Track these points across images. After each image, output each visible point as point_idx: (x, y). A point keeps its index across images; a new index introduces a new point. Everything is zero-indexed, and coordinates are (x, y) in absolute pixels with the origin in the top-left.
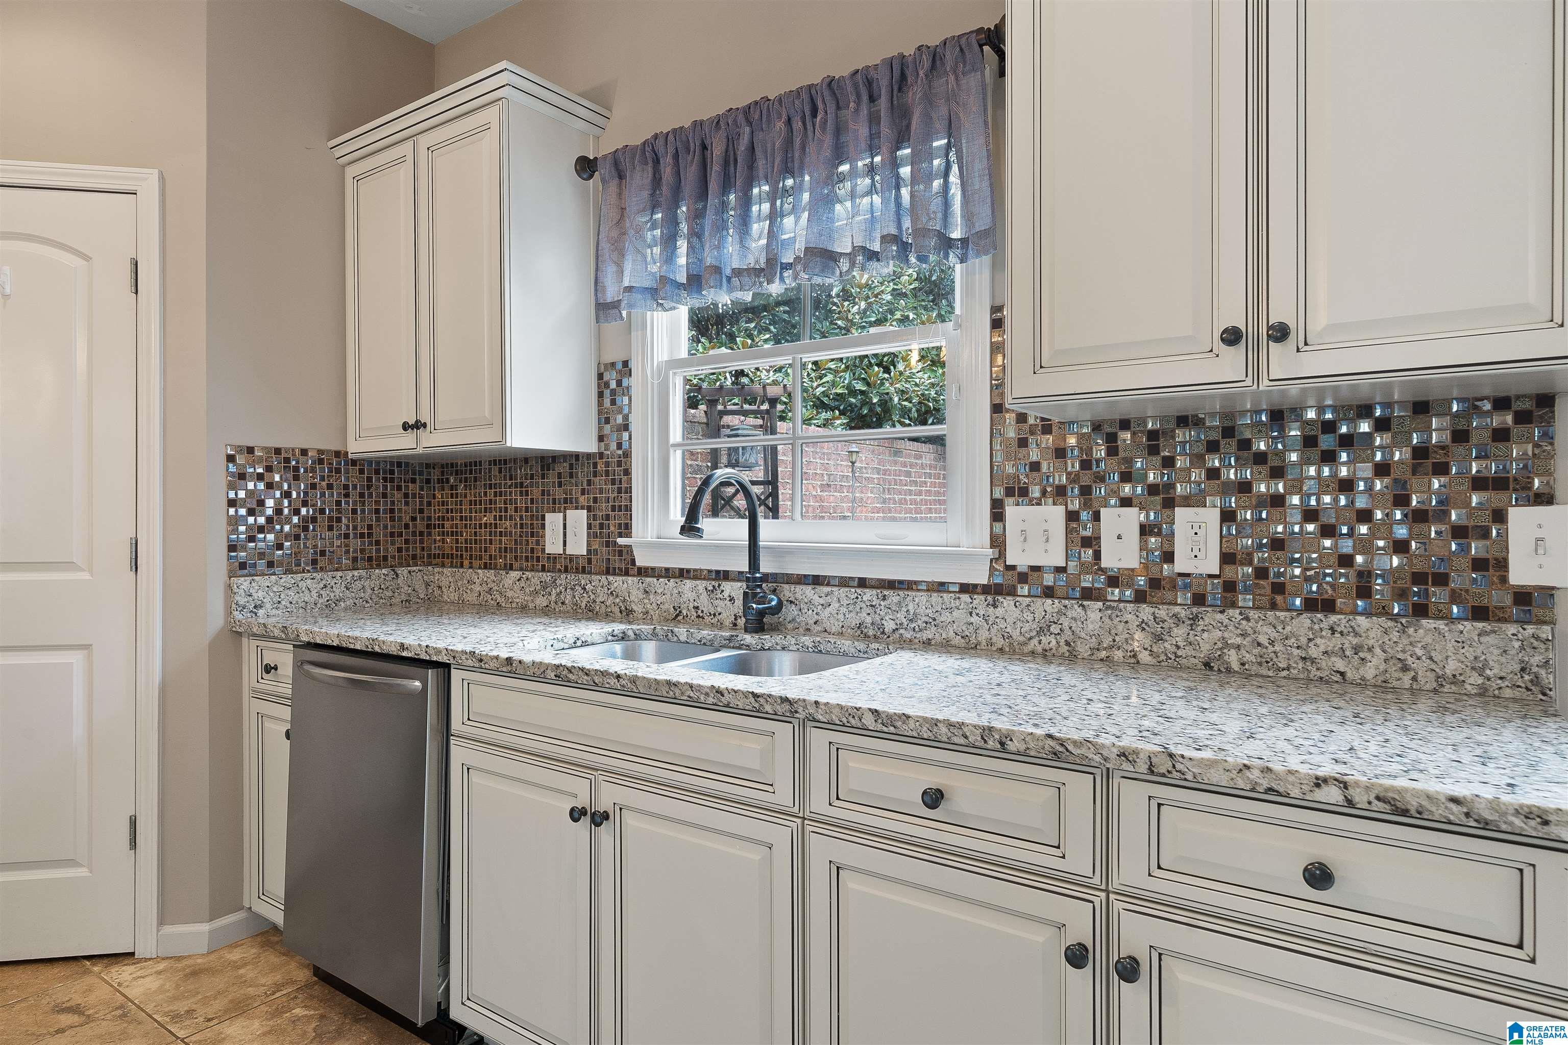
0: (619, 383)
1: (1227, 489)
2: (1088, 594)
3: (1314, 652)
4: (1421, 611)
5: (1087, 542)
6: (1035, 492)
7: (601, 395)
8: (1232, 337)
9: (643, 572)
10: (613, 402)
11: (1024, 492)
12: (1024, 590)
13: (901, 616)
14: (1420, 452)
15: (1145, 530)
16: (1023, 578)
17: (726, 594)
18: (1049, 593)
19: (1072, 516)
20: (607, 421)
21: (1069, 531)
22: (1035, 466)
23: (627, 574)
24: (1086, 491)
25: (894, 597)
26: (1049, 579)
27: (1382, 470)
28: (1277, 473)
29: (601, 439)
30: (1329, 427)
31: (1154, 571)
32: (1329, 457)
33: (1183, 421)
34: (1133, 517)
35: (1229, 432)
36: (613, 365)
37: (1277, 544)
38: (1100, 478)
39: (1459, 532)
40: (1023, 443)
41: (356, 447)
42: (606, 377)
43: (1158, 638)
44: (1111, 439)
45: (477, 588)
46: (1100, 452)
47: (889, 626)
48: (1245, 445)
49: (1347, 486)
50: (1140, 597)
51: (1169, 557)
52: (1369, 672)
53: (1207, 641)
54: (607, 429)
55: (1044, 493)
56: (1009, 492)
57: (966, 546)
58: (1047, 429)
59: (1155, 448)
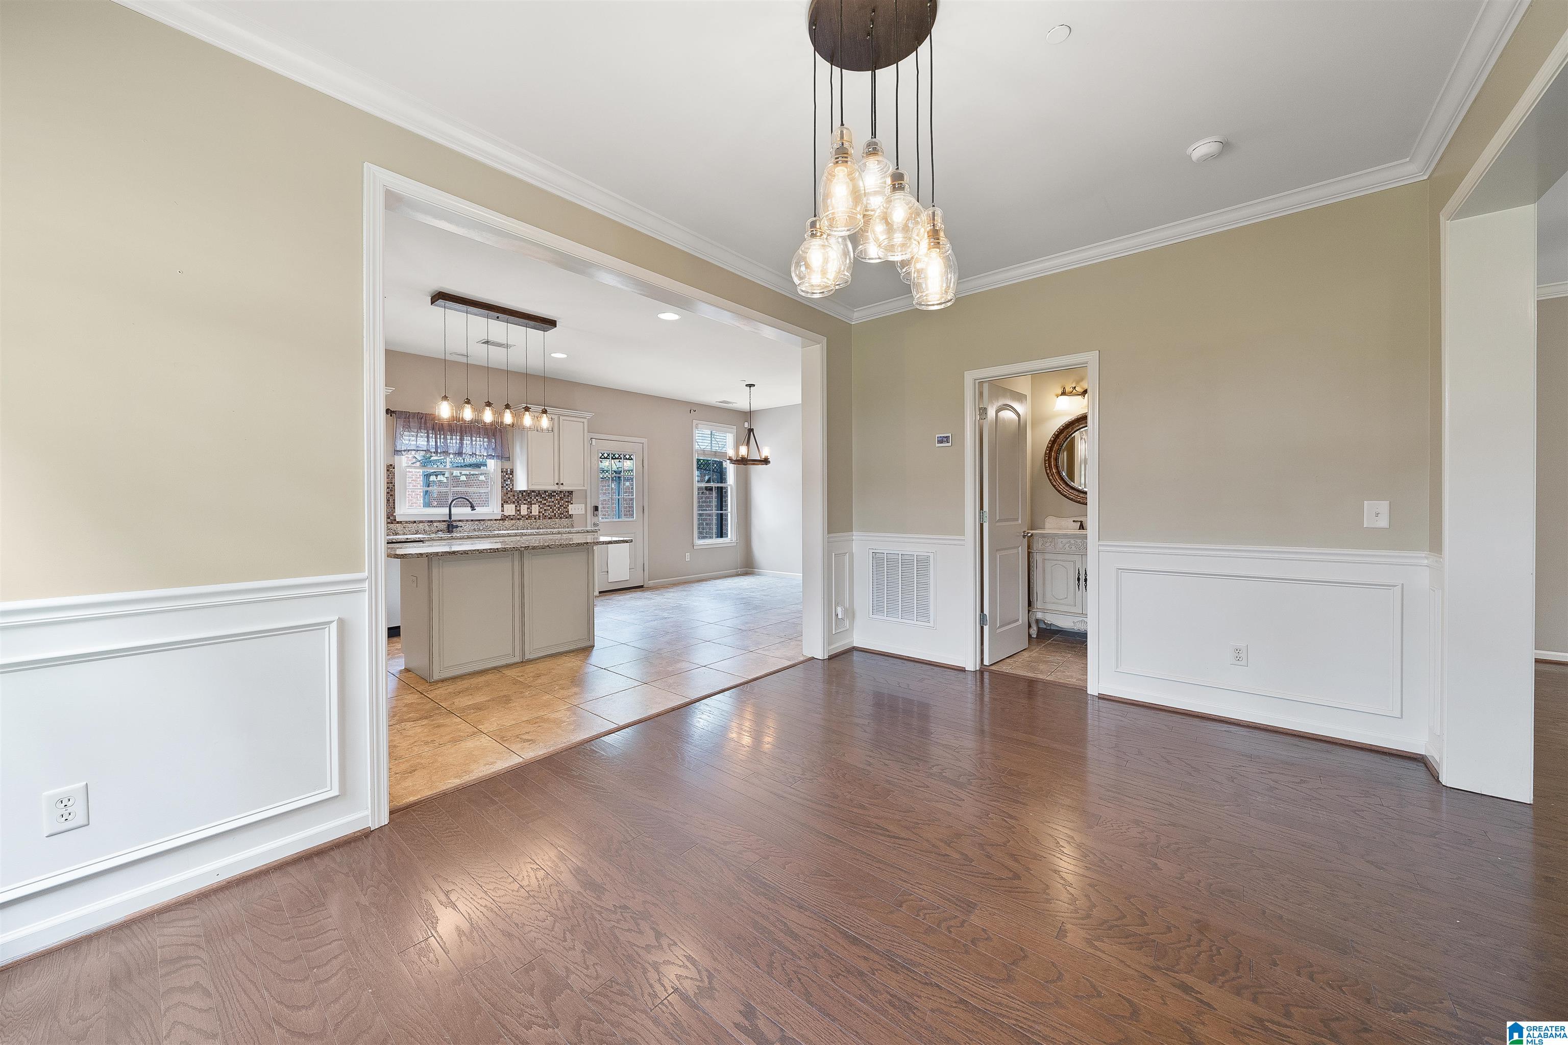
1: (538, 502)
4: (561, 518)
5: (518, 511)
6: (509, 502)
8: (557, 484)
9: (399, 522)
11: (507, 502)
12: (507, 519)
13: (484, 526)
14: (560, 498)
15: (528, 508)
16: (507, 517)
17: (435, 526)
18: (512, 519)
19: (516, 506)
21: (515, 509)
22: (509, 498)
24: (518, 502)
25: (482, 523)
26: (512, 517)
27: (557, 500)
28: (545, 500)
31: (529, 515)
32: (551, 498)
33: (533, 491)
34: (526, 507)
38: (520, 500)
39: (564, 508)
40: (507, 494)
43: (531, 525)
44: (522, 494)
46: (520, 496)
48: (541, 496)
49: (553, 502)
50: (527, 519)
51: (531, 513)
52: (557, 526)
53: (538, 525)
55: (511, 503)
56: (504, 502)
57: (495, 512)
58: (511, 492)
59: (529, 496)
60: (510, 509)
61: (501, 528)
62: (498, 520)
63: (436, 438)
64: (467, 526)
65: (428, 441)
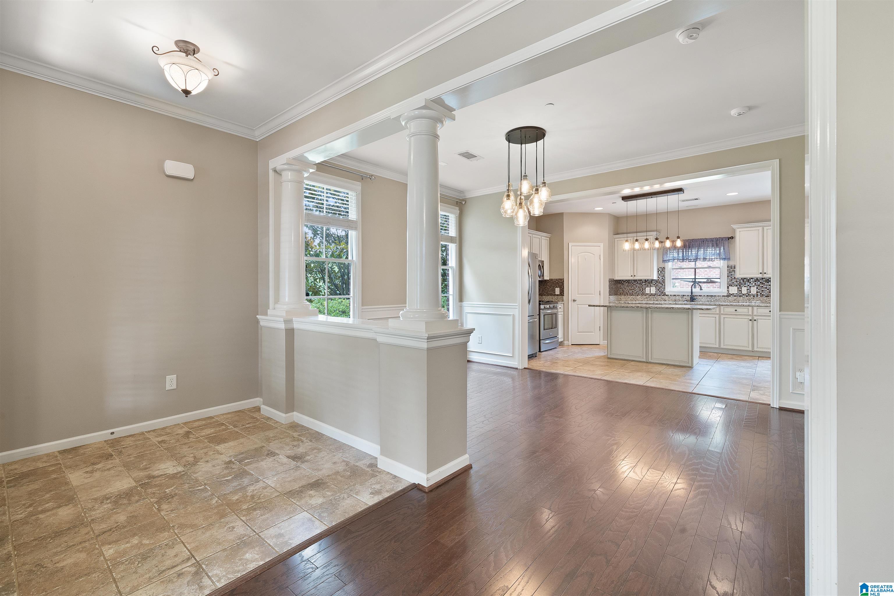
0: (662, 270)
1: (757, 285)
2: (740, 296)
3: (767, 301)
5: (740, 291)
7: (658, 272)
8: (761, 273)
9: (667, 295)
10: (661, 273)
11: (732, 285)
12: (732, 296)
13: (714, 299)
15: (748, 289)
16: (731, 295)
18: (735, 296)
19: (738, 288)
20: (660, 275)
21: (738, 290)
22: (733, 283)
23: (664, 295)
24: (740, 285)
25: (713, 297)
28: (762, 284)
29: (658, 277)
30: (768, 280)
31: (748, 294)
32: (768, 283)
33: (752, 278)
34: (746, 288)
35: (757, 280)
36: (661, 268)
37: (763, 291)
38: (742, 284)
40: (731, 280)
41: (617, 278)
42: (659, 269)
43: (749, 300)
44: (743, 280)
45: (630, 298)
47: (712, 301)
48: (759, 281)
49: (768, 285)
50: (747, 296)
51: (750, 292)
54: (660, 276)
55: (734, 286)
56: (730, 285)
57: (723, 291)
58: (735, 279)
59: (748, 281)
60: (734, 290)
61: (726, 301)
62: (724, 296)
63: (683, 252)
64: (704, 299)
65: (678, 254)
